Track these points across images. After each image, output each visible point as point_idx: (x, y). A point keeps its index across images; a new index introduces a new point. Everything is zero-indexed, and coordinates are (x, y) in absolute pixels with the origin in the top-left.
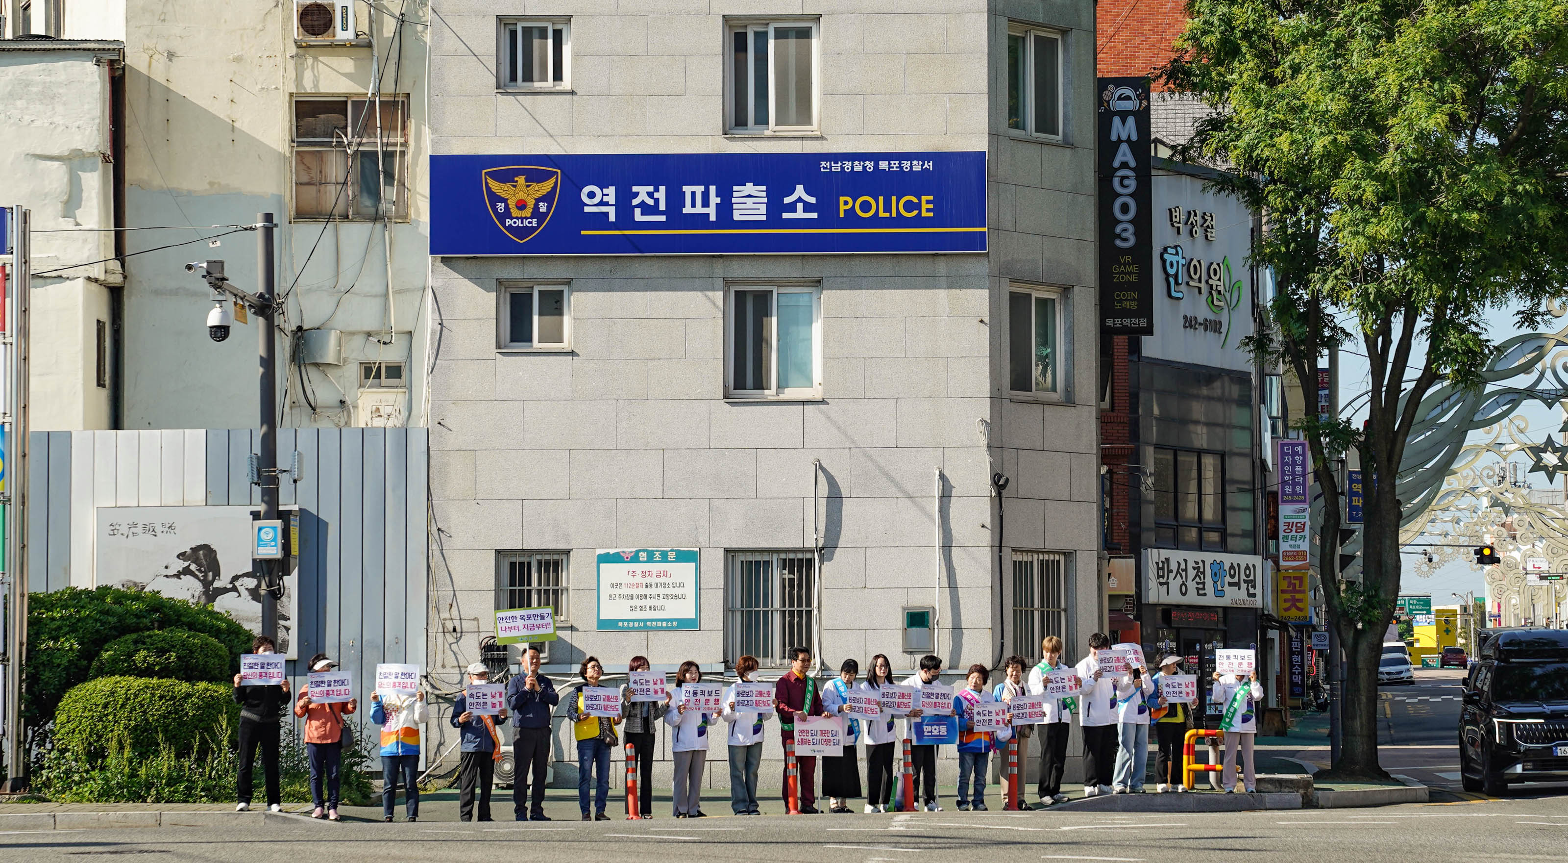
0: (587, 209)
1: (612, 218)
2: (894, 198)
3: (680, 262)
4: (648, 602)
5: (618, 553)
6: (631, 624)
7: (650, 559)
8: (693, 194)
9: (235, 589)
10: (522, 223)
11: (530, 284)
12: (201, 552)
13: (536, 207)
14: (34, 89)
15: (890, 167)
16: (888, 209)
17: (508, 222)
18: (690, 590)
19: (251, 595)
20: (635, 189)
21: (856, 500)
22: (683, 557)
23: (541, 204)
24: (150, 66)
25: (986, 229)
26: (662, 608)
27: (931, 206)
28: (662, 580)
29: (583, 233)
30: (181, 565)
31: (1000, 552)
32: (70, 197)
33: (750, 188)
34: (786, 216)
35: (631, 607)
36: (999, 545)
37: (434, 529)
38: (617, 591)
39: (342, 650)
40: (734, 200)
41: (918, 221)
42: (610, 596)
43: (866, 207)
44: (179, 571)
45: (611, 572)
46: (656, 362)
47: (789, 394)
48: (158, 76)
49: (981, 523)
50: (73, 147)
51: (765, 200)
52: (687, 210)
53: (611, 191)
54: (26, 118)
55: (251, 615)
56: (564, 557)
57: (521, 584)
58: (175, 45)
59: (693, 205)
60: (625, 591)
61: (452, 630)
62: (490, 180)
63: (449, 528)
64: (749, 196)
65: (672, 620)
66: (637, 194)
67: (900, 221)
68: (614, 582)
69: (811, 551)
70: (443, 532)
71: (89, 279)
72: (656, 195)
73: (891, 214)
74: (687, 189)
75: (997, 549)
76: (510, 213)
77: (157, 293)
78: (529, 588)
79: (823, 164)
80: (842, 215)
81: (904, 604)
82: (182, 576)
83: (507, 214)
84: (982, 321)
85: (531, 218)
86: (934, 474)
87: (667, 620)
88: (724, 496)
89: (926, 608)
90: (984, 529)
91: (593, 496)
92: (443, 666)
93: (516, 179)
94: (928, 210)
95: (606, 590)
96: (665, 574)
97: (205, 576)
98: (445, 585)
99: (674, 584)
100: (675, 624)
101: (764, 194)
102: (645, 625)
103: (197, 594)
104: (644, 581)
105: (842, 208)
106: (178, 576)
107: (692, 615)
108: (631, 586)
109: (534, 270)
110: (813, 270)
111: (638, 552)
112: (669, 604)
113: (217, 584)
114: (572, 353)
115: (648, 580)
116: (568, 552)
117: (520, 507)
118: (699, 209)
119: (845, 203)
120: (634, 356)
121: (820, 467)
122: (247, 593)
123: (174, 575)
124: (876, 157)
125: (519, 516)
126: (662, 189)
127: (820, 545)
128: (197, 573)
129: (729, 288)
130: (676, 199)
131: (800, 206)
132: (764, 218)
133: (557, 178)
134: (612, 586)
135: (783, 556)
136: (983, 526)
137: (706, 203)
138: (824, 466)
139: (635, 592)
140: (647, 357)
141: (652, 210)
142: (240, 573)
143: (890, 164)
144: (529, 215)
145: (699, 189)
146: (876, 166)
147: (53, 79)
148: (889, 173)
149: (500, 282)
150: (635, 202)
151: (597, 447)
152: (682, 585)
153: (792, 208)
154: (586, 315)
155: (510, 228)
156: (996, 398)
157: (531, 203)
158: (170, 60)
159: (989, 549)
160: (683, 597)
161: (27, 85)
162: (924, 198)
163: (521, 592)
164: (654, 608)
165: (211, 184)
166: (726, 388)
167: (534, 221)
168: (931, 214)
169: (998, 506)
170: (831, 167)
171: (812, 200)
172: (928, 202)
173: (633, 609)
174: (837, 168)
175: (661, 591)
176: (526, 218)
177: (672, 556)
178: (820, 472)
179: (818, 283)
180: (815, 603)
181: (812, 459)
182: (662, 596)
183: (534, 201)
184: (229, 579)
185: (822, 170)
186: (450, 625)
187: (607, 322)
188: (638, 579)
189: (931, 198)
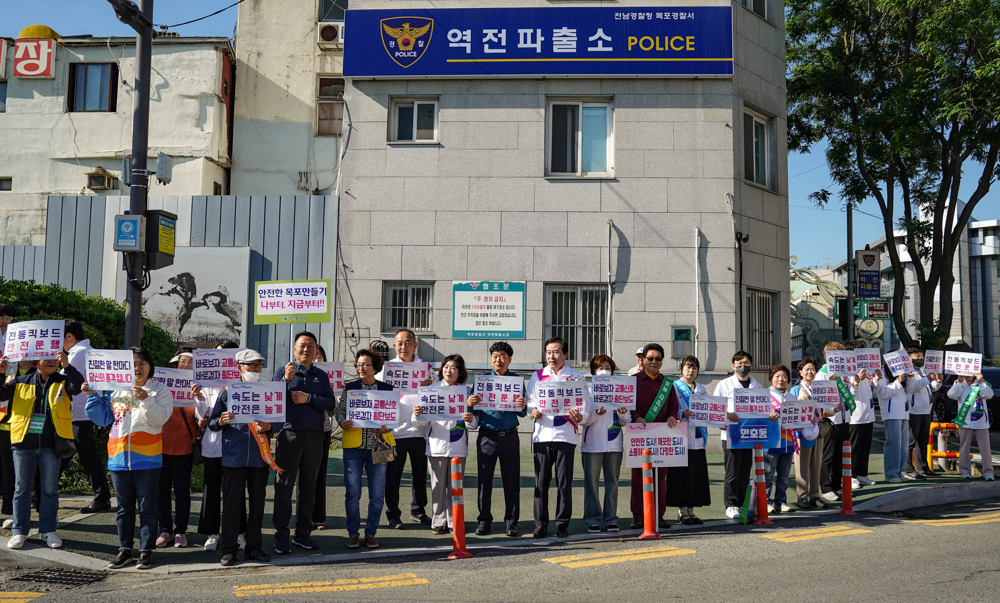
0: (451, 45)
1: (469, 51)
2: (667, 38)
3: (515, 84)
4: (489, 319)
5: (468, 284)
6: (476, 334)
7: (491, 288)
8: (525, 35)
9: (205, 304)
10: (406, 54)
11: (412, 100)
12: (184, 278)
13: (416, 44)
14: (184, 63)
15: (664, 17)
16: (662, 44)
17: (397, 54)
18: (519, 311)
19: (216, 308)
20: (485, 31)
21: (638, 249)
22: (514, 287)
23: (420, 42)
24: (248, 59)
25: (732, 59)
26: (499, 324)
27: (693, 43)
28: (499, 303)
29: (448, 61)
30: (171, 286)
31: (741, 287)
32: (200, 117)
33: (565, 30)
34: (590, 49)
35: (477, 322)
36: (740, 283)
37: (341, 264)
38: (467, 311)
39: (276, 347)
40: (554, 39)
41: (684, 54)
42: (462, 314)
43: (647, 43)
44: (169, 291)
45: (462, 297)
46: (497, 151)
47: (590, 175)
48: (253, 66)
49: (728, 266)
50: (202, 91)
51: (576, 39)
52: (521, 45)
53: (468, 33)
54: (180, 77)
55: (215, 322)
56: (431, 287)
57: (401, 305)
58: (261, 49)
59: (525, 42)
60: (472, 311)
61: (351, 335)
62: (385, 26)
63: (351, 264)
64: (565, 36)
65: (505, 332)
66: (486, 34)
67: (671, 53)
68: (465, 304)
69: (605, 285)
70: (347, 267)
71: (206, 158)
72: (499, 35)
73: (664, 49)
74: (521, 32)
75: (738, 285)
76: (399, 48)
77: (247, 171)
78: (406, 308)
79: (617, 14)
80: (630, 49)
81: (673, 323)
82: (171, 294)
83: (397, 48)
84: (727, 125)
85: (413, 51)
86: (695, 232)
87: (502, 332)
88: (544, 244)
89: (688, 327)
90: (730, 271)
91: (451, 244)
92: (345, 361)
93: (403, 25)
94: (691, 46)
95: (459, 310)
96: (501, 299)
97: (186, 295)
98: (347, 304)
99: (507, 306)
100: (508, 335)
101: (575, 35)
102: (486, 335)
103: (180, 307)
104: (486, 304)
105: (630, 44)
106: (168, 294)
107: (520, 329)
108: (477, 307)
109: (414, 89)
110: (607, 90)
111: (482, 283)
112: (503, 320)
113: (194, 300)
114: (439, 145)
115: (489, 303)
116: (433, 283)
117: (400, 251)
118: (529, 45)
119: (632, 41)
120: (481, 147)
121: (613, 226)
122: (213, 306)
123: (166, 293)
124: (654, 10)
125: (400, 257)
126: (504, 31)
127: (613, 281)
128: (181, 292)
129: (549, 102)
130: (513, 38)
131: (600, 43)
132: (575, 51)
133: (431, 25)
134: (463, 307)
135: (585, 288)
136: (729, 269)
137: (534, 41)
138: (616, 224)
139: (480, 311)
140: (491, 147)
141: (497, 45)
142: (209, 293)
143: (664, 15)
144: (411, 49)
145: (529, 31)
146: (654, 16)
147: (194, 57)
148: (663, 21)
149: (392, 98)
150: (485, 40)
151: (454, 209)
152: (513, 307)
153: (595, 44)
154: (449, 119)
155: (398, 58)
156: (736, 179)
157: (413, 41)
158: (259, 56)
159: (734, 285)
160: (514, 316)
161: (182, 61)
162: (688, 38)
163: (400, 310)
164: (492, 323)
165: (276, 117)
166: (546, 169)
167: (415, 53)
168: (693, 49)
169: (739, 255)
170: (622, 16)
171: (609, 39)
172: (691, 40)
173: (478, 323)
174: (626, 17)
175: (498, 311)
176: (409, 51)
177: (506, 286)
178: (612, 229)
179: (611, 99)
180: (608, 322)
181: (607, 219)
182: (499, 315)
183: (415, 40)
184: (202, 297)
185: (616, 18)
186: (350, 332)
187: (464, 124)
188: (482, 302)
189: (693, 38)
